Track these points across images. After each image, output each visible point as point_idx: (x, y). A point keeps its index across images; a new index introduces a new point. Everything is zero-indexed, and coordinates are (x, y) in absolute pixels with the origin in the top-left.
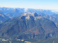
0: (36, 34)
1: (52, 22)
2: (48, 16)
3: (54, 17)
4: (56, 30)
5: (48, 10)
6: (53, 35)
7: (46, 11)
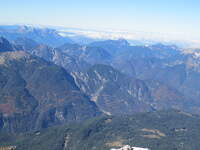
0: (6, 115)
1: (63, 69)
2: (48, 50)
3: (68, 51)
4: (77, 97)
5: (48, 30)
6: (65, 114)
7: (40, 30)
